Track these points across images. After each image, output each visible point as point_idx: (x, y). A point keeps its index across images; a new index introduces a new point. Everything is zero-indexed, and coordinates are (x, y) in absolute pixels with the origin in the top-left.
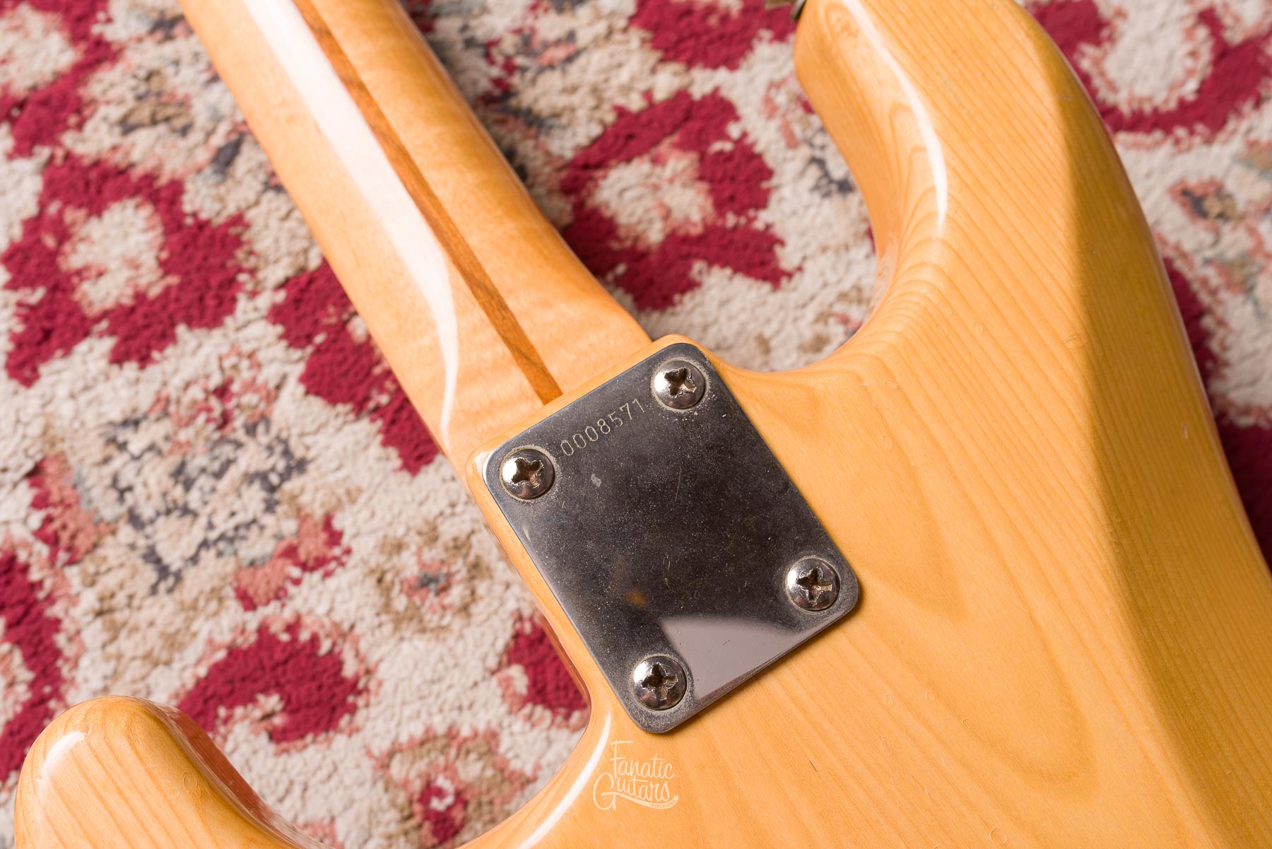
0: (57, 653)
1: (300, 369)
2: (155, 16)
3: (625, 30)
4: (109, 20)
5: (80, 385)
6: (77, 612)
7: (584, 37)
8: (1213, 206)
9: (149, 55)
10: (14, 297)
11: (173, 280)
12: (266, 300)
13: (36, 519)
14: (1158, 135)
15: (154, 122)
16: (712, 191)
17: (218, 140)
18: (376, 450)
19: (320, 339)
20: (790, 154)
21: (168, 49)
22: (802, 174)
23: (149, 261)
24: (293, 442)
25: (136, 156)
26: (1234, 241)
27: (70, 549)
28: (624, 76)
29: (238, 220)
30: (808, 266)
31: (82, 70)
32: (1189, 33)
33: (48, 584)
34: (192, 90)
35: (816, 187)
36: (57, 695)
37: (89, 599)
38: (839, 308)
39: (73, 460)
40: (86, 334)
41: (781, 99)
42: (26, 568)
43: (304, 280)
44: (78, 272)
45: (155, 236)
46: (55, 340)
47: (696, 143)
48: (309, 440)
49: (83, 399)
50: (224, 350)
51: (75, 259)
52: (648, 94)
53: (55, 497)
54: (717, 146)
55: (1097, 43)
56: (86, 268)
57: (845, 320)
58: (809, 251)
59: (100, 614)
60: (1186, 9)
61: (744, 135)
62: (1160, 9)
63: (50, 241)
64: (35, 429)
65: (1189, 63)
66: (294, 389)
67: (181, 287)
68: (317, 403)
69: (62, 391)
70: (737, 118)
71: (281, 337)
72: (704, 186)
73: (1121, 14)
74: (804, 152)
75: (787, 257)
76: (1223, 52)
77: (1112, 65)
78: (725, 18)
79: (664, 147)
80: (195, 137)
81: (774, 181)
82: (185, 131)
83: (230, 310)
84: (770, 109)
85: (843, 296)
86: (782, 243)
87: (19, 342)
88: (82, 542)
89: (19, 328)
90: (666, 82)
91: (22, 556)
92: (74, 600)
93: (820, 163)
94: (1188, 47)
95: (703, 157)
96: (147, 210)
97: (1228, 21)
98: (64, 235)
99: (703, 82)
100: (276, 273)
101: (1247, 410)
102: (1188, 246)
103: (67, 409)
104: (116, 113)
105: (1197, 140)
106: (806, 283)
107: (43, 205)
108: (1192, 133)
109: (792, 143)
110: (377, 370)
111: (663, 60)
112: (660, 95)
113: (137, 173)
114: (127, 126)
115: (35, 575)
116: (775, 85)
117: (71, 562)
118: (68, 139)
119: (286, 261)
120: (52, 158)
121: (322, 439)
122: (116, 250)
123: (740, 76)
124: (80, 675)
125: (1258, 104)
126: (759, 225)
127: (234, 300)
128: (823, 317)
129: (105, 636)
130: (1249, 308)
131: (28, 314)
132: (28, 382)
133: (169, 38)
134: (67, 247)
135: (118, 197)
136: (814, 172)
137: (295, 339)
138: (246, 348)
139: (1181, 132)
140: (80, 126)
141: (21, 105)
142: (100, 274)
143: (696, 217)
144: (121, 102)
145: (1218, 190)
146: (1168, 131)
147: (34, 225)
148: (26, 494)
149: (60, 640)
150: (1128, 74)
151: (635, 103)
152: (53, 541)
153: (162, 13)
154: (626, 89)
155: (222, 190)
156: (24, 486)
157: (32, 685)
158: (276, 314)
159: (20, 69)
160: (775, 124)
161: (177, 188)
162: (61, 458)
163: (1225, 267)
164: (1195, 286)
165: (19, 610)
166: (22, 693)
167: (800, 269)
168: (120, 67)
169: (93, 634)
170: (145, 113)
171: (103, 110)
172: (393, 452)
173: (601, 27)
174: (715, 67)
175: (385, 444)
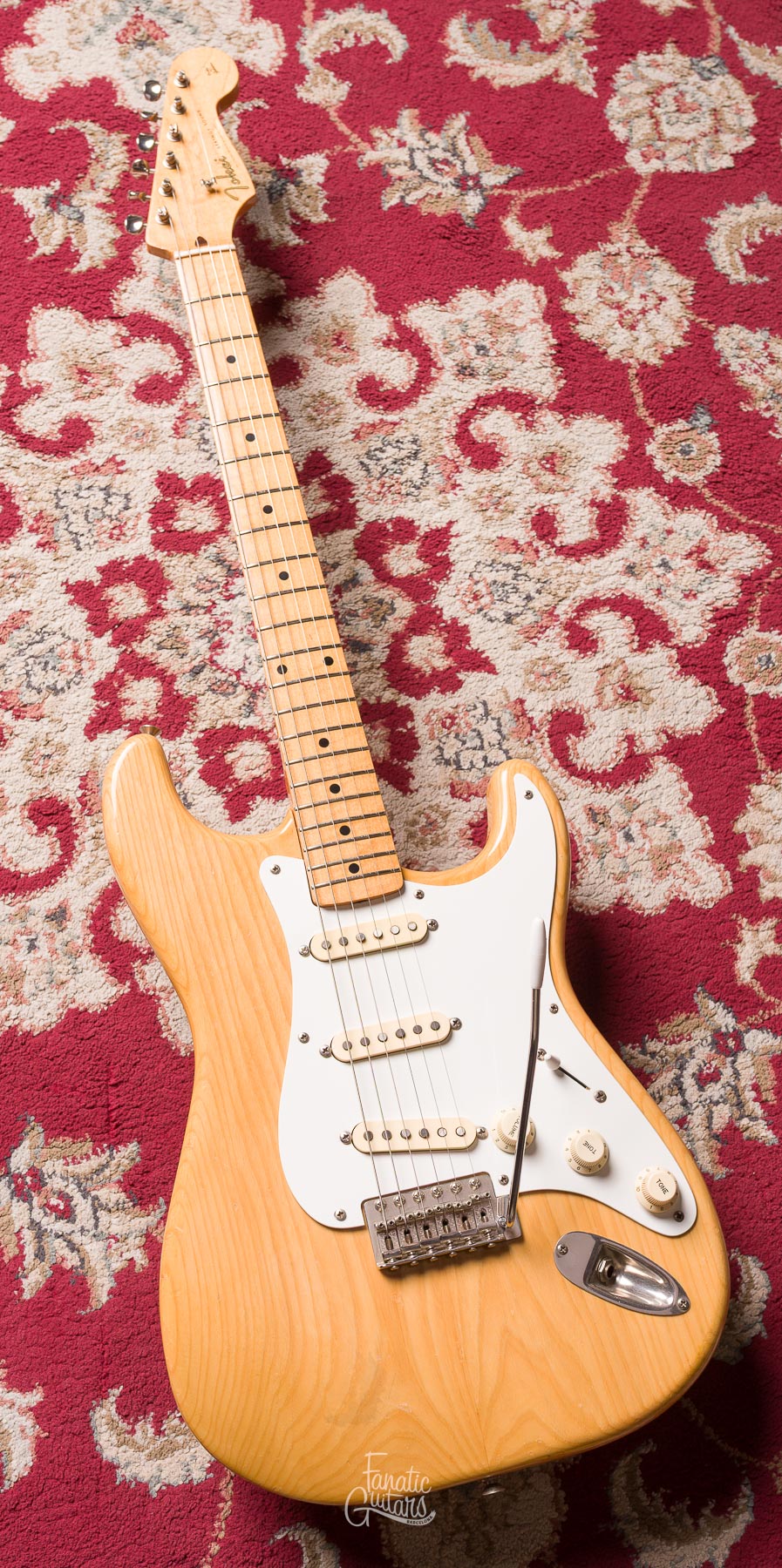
0: (74, 848)
1: (201, 766)
2: (185, 603)
3: (378, 668)
4: (166, 599)
5: (112, 746)
6: (85, 835)
7: (360, 666)
8: (600, 818)
9: (177, 619)
10: (95, 703)
11: (161, 716)
12: (194, 735)
13: (80, 793)
14: (589, 782)
15: (172, 648)
16: (391, 747)
17: (195, 663)
18: (220, 809)
19: (211, 758)
20: (430, 742)
21: (186, 618)
22: (432, 751)
23: (153, 705)
24: (189, 795)
25: (160, 660)
26: (604, 836)
27: (90, 809)
28: (372, 687)
29: (194, 698)
30: (421, 790)
31: (149, 617)
32: (620, 743)
33: (77, 820)
34: (191, 639)
35: (436, 759)
36: (69, 863)
37: (92, 831)
38: (427, 811)
39: (100, 775)
40: (120, 727)
41: (434, 718)
42: (71, 811)
43: (213, 732)
44: (124, 701)
45: (158, 695)
46: (106, 726)
47: (391, 725)
48: (195, 797)
49: (111, 752)
50: (172, 750)
51: (125, 694)
52: (379, 699)
53: (89, 787)
54: (400, 729)
55: (578, 736)
56: (127, 700)
57: (428, 817)
58: (423, 784)
59: (94, 838)
60: (622, 733)
61: (413, 728)
62: (610, 729)
63: (116, 685)
64: (89, 759)
65: (614, 756)
66: (195, 774)
67: (163, 719)
68: (203, 783)
69: (104, 747)
70: (413, 720)
71: (196, 752)
72: (390, 744)
73: (593, 726)
74: (436, 743)
75: (414, 784)
76: (631, 756)
77: (580, 747)
78: (422, 676)
79: (377, 723)
80: (187, 659)
81: (419, 751)
82: (183, 656)
83: (180, 736)
84: (428, 720)
85: (430, 807)
86: (413, 778)
87: (93, 721)
88: (95, 808)
89: (94, 716)
90: (388, 696)
91: (71, 806)
92: (86, 829)
93: (441, 749)
94: (617, 749)
95: (392, 733)
96: (159, 684)
97: (638, 743)
98: (122, 684)
99: (404, 700)
100: (202, 726)
101: (581, 907)
102: (582, 832)
103: (104, 754)
104: (157, 640)
105: (605, 789)
106: (418, 797)
107: (116, 669)
108: (603, 786)
109: (432, 737)
110: (231, 777)
111: (389, 686)
112: (383, 701)
113: (159, 667)
114: (160, 647)
115: (73, 815)
116: (433, 711)
117: (88, 815)
118: (134, 645)
119: (208, 722)
120: (126, 650)
121: (200, 798)
122: (142, 696)
123: (420, 703)
124: (80, 859)
125: (636, 783)
126: (406, 767)
127: (183, 731)
128: (419, 813)
129: (94, 847)
130: (599, 865)
131: (100, 711)
132: (91, 739)
133: (189, 614)
134: (122, 689)
135: (148, 676)
136: (437, 752)
137: (201, 755)
138: (182, 752)
139: (599, 784)
140: (141, 641)
141: (120, 625)
142: (133, 704)
143: (381, 756)
144: (160, 635)
145: (606, 813)
146: (593, 782)
147: (111, 676)
148: (78, 782)
149: (76, 843)
150: (587, 753)
151: (372, 701)
152: (84, 805)
153: (188, 603)
154: (370, 694)
155: (192, 683)
156: (78, 779)
157: (61, 856)
158: (197, 742)
159: (123, 609)
160: (427, 727)
161: (173, 678)
162: (96, 773)
163: (595, 846)
164: (579, 849)
165: (64, 826)
166: (56, 858)
167: (417, 790)
168: (164, 621)
169: (89, 845)
170: (169, 643)
171: (152, 636)
172: (227, 812)
173: (368, 664)
174: (410, 696)
175: (225, 808)
